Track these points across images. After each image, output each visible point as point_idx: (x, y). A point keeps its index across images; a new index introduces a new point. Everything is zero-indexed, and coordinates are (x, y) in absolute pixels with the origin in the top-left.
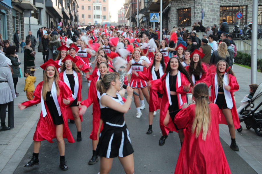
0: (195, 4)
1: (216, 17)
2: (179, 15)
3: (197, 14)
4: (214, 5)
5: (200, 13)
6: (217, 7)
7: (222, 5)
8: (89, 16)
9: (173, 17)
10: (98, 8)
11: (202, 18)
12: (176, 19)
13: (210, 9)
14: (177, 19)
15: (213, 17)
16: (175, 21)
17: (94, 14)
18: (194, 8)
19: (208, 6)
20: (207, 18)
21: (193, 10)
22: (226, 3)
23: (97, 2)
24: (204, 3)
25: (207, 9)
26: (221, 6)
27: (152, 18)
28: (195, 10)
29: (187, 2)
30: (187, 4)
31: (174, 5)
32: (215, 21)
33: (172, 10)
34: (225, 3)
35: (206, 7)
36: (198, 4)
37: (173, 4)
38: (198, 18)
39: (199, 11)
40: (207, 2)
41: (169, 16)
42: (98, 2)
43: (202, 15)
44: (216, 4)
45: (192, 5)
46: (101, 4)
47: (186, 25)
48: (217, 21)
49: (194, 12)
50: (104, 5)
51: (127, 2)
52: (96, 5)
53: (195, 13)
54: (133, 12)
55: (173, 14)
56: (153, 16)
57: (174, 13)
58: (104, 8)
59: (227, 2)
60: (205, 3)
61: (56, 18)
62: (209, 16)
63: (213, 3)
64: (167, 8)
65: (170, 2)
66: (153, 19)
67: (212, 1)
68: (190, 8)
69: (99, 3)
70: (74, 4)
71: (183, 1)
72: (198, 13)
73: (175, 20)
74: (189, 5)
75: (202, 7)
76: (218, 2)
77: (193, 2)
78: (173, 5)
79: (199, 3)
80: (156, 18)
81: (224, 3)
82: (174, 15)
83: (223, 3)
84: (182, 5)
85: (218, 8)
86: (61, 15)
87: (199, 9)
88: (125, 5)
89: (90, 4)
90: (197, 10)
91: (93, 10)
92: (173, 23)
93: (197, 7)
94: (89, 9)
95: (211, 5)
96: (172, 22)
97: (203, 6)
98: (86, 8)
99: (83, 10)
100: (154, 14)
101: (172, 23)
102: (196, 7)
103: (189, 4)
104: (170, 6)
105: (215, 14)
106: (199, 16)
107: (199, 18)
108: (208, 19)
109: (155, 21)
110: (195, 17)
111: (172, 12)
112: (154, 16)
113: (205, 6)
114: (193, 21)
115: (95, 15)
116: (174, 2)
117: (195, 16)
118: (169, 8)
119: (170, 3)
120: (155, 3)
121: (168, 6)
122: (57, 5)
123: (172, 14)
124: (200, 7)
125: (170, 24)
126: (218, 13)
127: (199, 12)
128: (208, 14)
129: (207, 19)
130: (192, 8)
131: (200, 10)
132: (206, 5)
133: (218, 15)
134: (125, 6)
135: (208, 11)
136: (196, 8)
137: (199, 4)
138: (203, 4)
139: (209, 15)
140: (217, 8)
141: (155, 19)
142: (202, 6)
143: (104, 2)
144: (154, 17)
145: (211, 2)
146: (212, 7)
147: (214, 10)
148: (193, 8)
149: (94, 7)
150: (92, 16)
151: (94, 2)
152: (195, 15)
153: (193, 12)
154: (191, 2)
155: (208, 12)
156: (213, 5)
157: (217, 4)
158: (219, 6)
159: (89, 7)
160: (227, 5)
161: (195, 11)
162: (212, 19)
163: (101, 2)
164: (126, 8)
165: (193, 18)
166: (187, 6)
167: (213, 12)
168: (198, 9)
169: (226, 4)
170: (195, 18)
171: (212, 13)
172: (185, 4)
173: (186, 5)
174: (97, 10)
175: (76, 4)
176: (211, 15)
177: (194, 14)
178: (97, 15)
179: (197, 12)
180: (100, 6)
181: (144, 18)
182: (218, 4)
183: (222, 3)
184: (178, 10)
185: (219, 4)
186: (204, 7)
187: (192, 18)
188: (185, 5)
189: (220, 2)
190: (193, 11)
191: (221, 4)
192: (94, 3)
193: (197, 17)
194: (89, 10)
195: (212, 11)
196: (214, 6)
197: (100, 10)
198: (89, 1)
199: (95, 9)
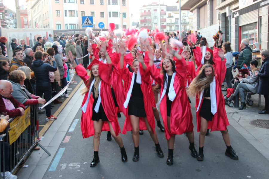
8: (102, 14)
10: (115, 2)
17: (109, 11)
58: (124, 2)
91: (107, 6)
94: (101, 4)
99: (92, 5)
115: (110, 13)
150: (106, 14)
159: (102, 1)
174: (112, 4)
178: (113, 12)
194: (102, 6)
197: (117, 5)
199: (109, 4)
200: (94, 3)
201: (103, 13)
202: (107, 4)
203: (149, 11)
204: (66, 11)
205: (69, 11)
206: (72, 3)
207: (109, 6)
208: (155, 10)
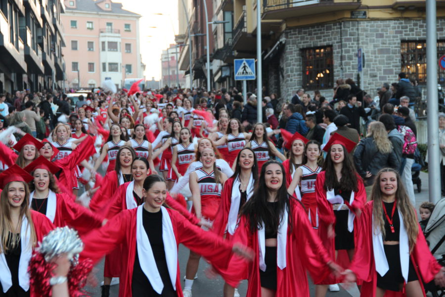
0: (341, 36)
1: (393, 66)
2: (305, 62)
3: (347, 61)
4: (387, 39)
5: (354, 58)
6: (395, 43)
7: (407, 39)
8: (91, 66)
9: (292, 67)
10: (113, 46)
11: (360, 69)
12: (298, 73)
13: (376, 49)
14: (301, 73)
15: (386, 65)
16: (296, 77)
17: (102, 61)
18: (341, 47)
19: (373, 41)
20: (372, 68)
21: (338, 50)
22: (414, 33)
23: (109, 32)
24: (363, 35)
25: (371, 47)
26: (403, 41)
27: (241, 70)
28: (342, 51)
29: (324, 33)
30: (324, 36)
31: (294, 39)
32: (390, 76)
33: (288, 50)
34: (413, 35)
35: (367, 44)
36: (348, 37)
37: (291, 38)
38: (349, 69)
39: (352, 53)
40: (369, 32)
41: (283, 65)
42: (111, 32)
43: (359, 62)
44: (392, 35)
45: (335, 39)
46: (119, 37)
47: (322, 85)
48: (394, 75)
49: (340, 55)
50: (128, 38)
51: (184, 32)
52: (107, 40)
53: (342, 58)
54: (197, 54)
55: (292, 59)
56: (243, 65)
57: (294, 58)
58: (128, 46)
59: (418, 30)
60: (365, 33)
61: (10, 73)
62: (376, 64)
63: (385, 35)
64: (278, 46)
65: (283, 32)
66: (243, 73)
67: (382, 30)
68: (331, 46)
69: (116, 33)
70: (53, 38)
71: (315, 31)
72: (350, 58)
73: (296, 73)
74: (329, 40)
75: (358, 44)
76: (397, 32)
77: (337, 32)
78: (291, 40)
79: (351, 35)
80: (249, 70)
81: (411, 33)
82: (293, 62)
83: (409, 35)
84: (311, 39)
85: (397, 45)
86: (24, 66)
87: (351, 49)
88: (177, 37)
89: (91, 36)
90: (348, 51)
91: (99, 52)
92: (291, 80)
93: (348, 43)
94: (90, 50)
95: (380, 39)
96: (289, 79)
97: (361, 41)
98: (82, 46)
99: (75, 51)
100: (244, 62)
101: (290, 82)
102: (344, 43)
103: (327, 38)
104: (284, 42)
105: (389, 58)
106: (351, 64)
107: (351, 70)
108: (374, 70)
109: (247, 77)
110: (344, 67)
111: (289, 57)
112: (245, 67)
113: (365, 41)
114: (338, 76)
115: (104, 64)
116: (292, 33)
117: (343, 64)
118: (282, 47)
119: (284, 35)
120: (249, 34)
121: (278, 42)
122: (12, 41)
123: (289, 61)
124: (352, 44)
125: (284, 83)
126: (397, 57)
127: (351, 56)
128: (374, 59)
129: (370, 70)
130: (336, 45)
131: (353, 51)
132: (369, 38)
133: (396, 63)
134: (180, 40)
135: (372, 54)
136: (346, 46)
137: (352, 37)
138: (361, 37)
139: (375, 61)
140: (394, 46)
141: (247, 73)
142: (358, 41)
143: (126, 31)
144: (245, 69)
145: (380, 32)
146: (383, 44)
147: (387, 51)
148: (339, 46)
149: (103, 43)
150: (98, 67)
151: (102, 32)
152: (343, 62)
153: (338, 56)
154: (333, 32)
155: (374, 56)
156: (385, 39)
157: (394, 37)
158: (399, 41)
159: (90, 45)
160: (417, 38)
161: (343, 54)
162: (382, 72)
163: (119, 32)
164: (181, 45)
165: (339, 68)
166: (324, 40)
167: (385, 55)
168: (349, 47)
169: (415, 36)
170: (342, 69)
171: (384, 57)
172: (319, 38)
173: (322, 40)
174: (109, 51)
175: (58, 38)
176: (381, 62)
177: (339, 59)
178: (110, 64)
179: (346, 55)
180: (118, 40)
181: (226, 70)
182: (397, 37)
183: (405, 35)
184: (303, 51)
185: (399, 35)
186: (363, 43)
187: (335, 70)
188: (319, 40)
189: (401, 32)
190: (338, 53)
191: (404, 37)
192: (101, 34)
193: (347, 67)
194: (91, 53)
195: (381, 51)
196: (388, 42)
197: (117, 51)
198: (89, 28)
199: (104, 49)
200: (78, 48)
201: (93, 64)
202: (99, 49)
207: (102, 53)
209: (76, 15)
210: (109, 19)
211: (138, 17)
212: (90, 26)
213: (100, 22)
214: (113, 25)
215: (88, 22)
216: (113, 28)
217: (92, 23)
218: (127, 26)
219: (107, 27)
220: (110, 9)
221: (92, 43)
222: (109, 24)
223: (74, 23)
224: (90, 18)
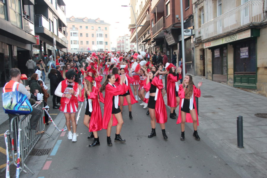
8: (93, 43)
10: (101, 35)
50: (106, 32)
52: (99, 33)
58: (106, 35)
89: (93, 32)
94: (93, 37)
99: (87, 37)
115: (98, 42)
143: (105, 30)
149: (97, 34)
159: (93, 35)
163: (103, 30)
164: (133, 28)
174: (99, 37)
178: (100, 42)
180: (103, 33)
192: (97, 31)
197: (102, 37)
198: (92, 29)
199: (97, 37)
200: (89, 36)
201: (94, 42)
203: (123, 40)
204: (71, 41)
205: (74, 41)
206: (75, 36)
207: (97, 38)
208: (127, 40)
209: (88, 24)
210: (99, 26)
211: (109, 25)
212: (93, 28)
213: (96, 27)
214: (101, 28)
215: (92, 27)
216: (101, 29)
217: (93, 27)
218: (106, 28)
219: (99, 29)
220: (100, 22)
221: (93, 34)
222: (99, 28)
223: (87, 27)
224: (93, 25)
